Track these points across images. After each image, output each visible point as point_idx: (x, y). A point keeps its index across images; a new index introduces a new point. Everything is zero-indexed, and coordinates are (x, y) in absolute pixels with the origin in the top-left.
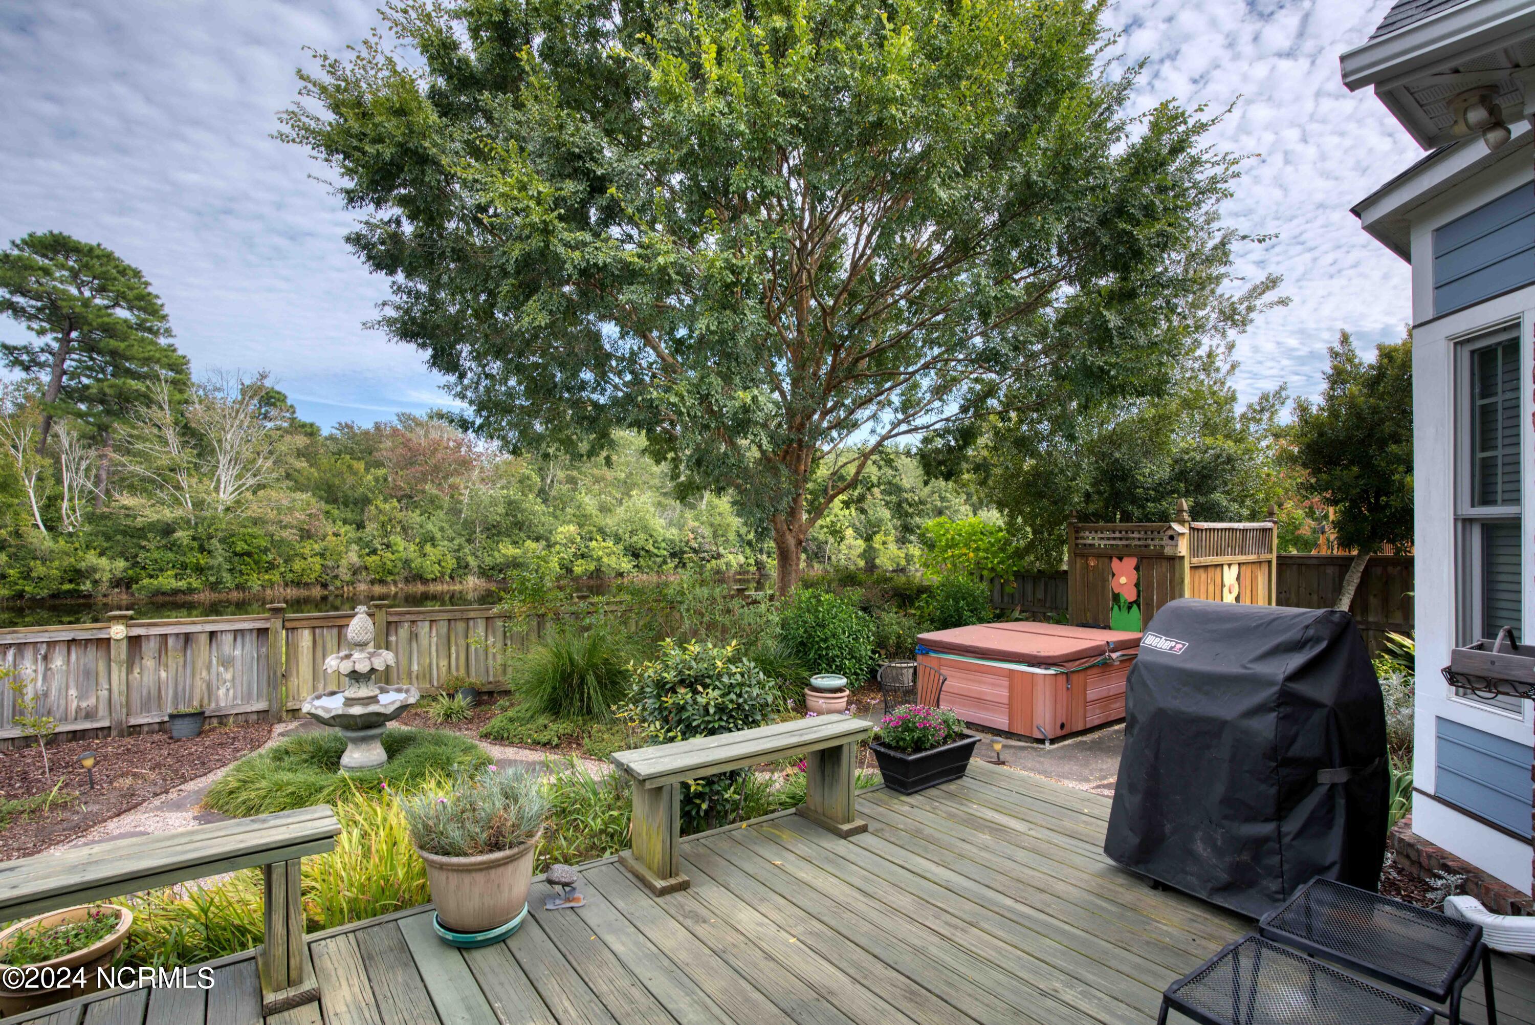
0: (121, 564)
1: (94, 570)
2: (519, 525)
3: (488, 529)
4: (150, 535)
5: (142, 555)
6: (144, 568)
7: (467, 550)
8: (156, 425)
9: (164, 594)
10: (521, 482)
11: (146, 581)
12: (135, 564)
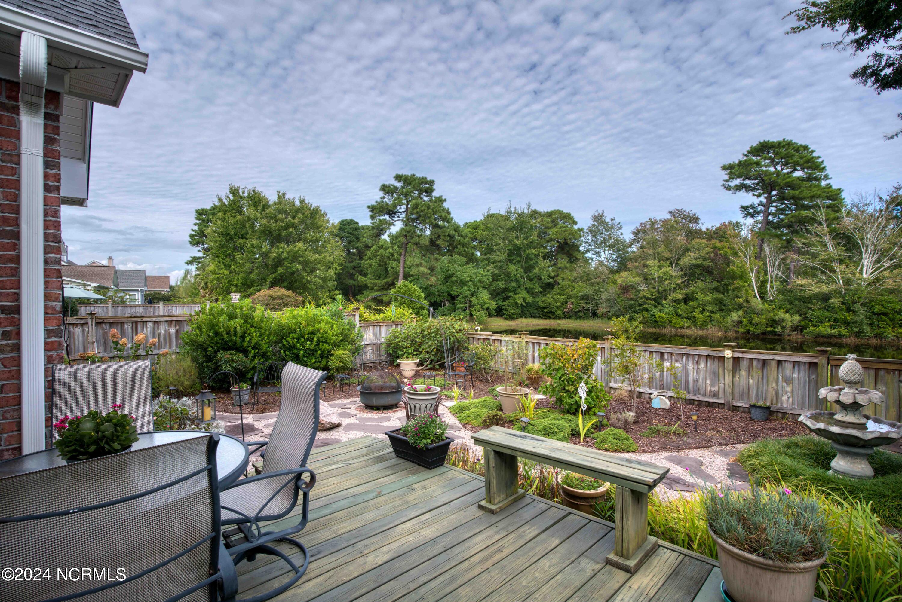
0: (797, 318)
1: (782, 320)
4: (814, 301)
5: (810, 313)
6: (811, 321)
8: (818, 235)
9: (822, 337)
11: (811, 328)
12: (805, 318)
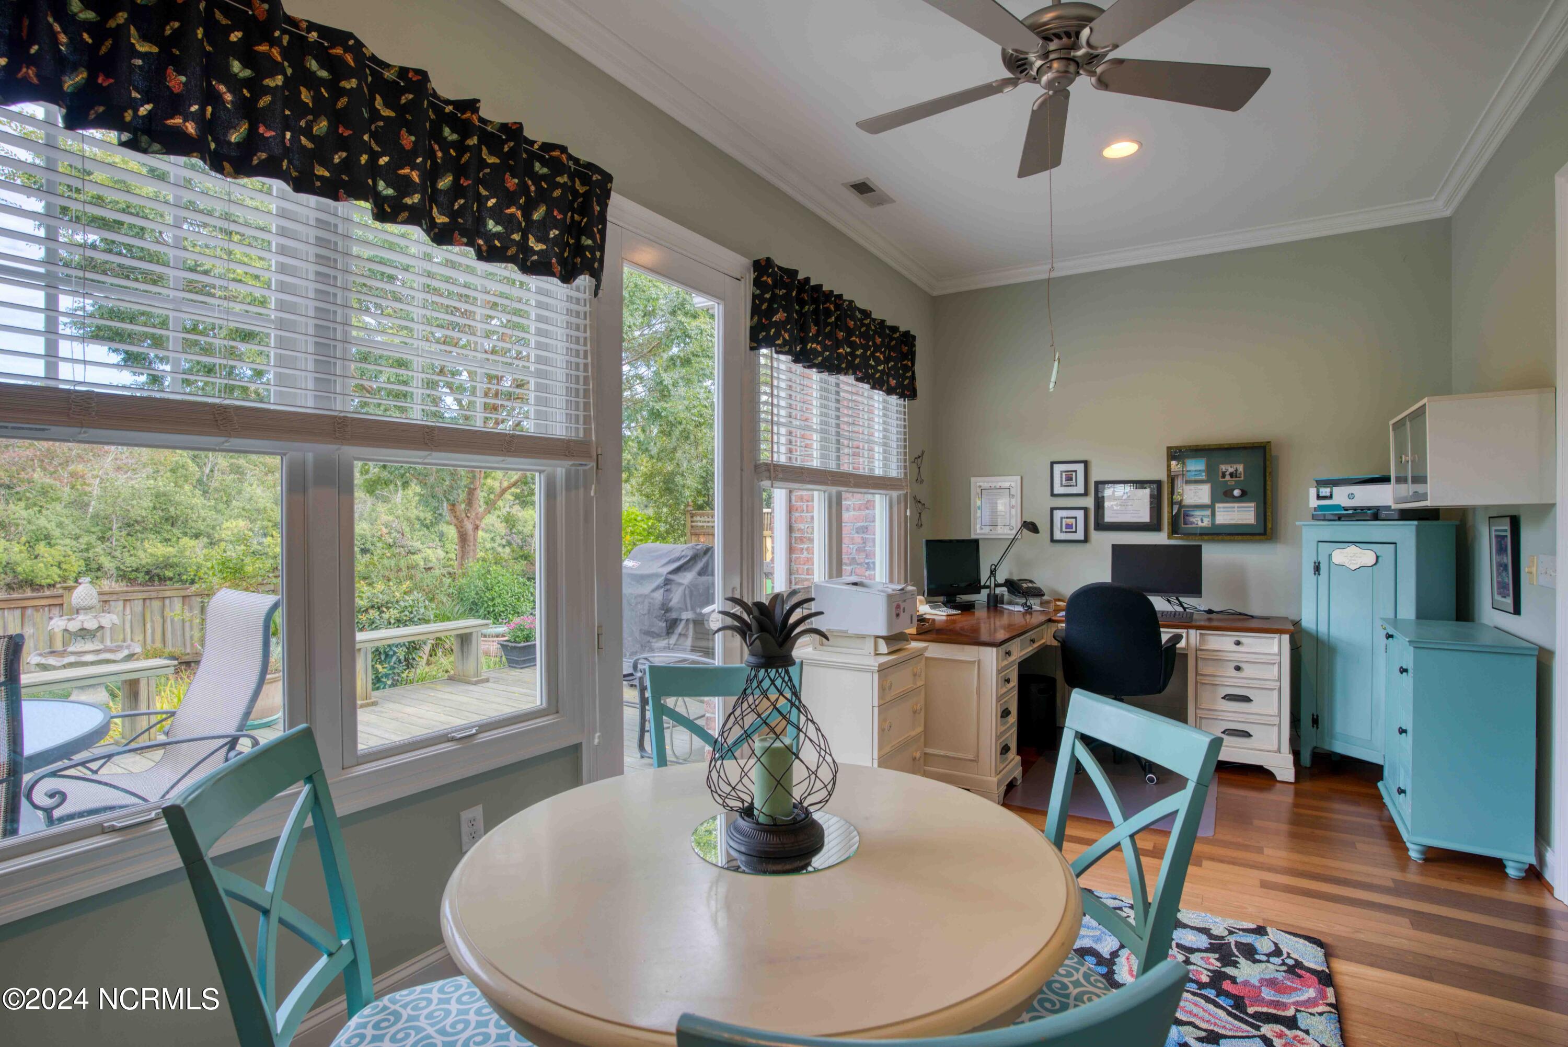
2: (172, 521)
3: (129, 525)
7: (99, 550)
10: (173, 471)
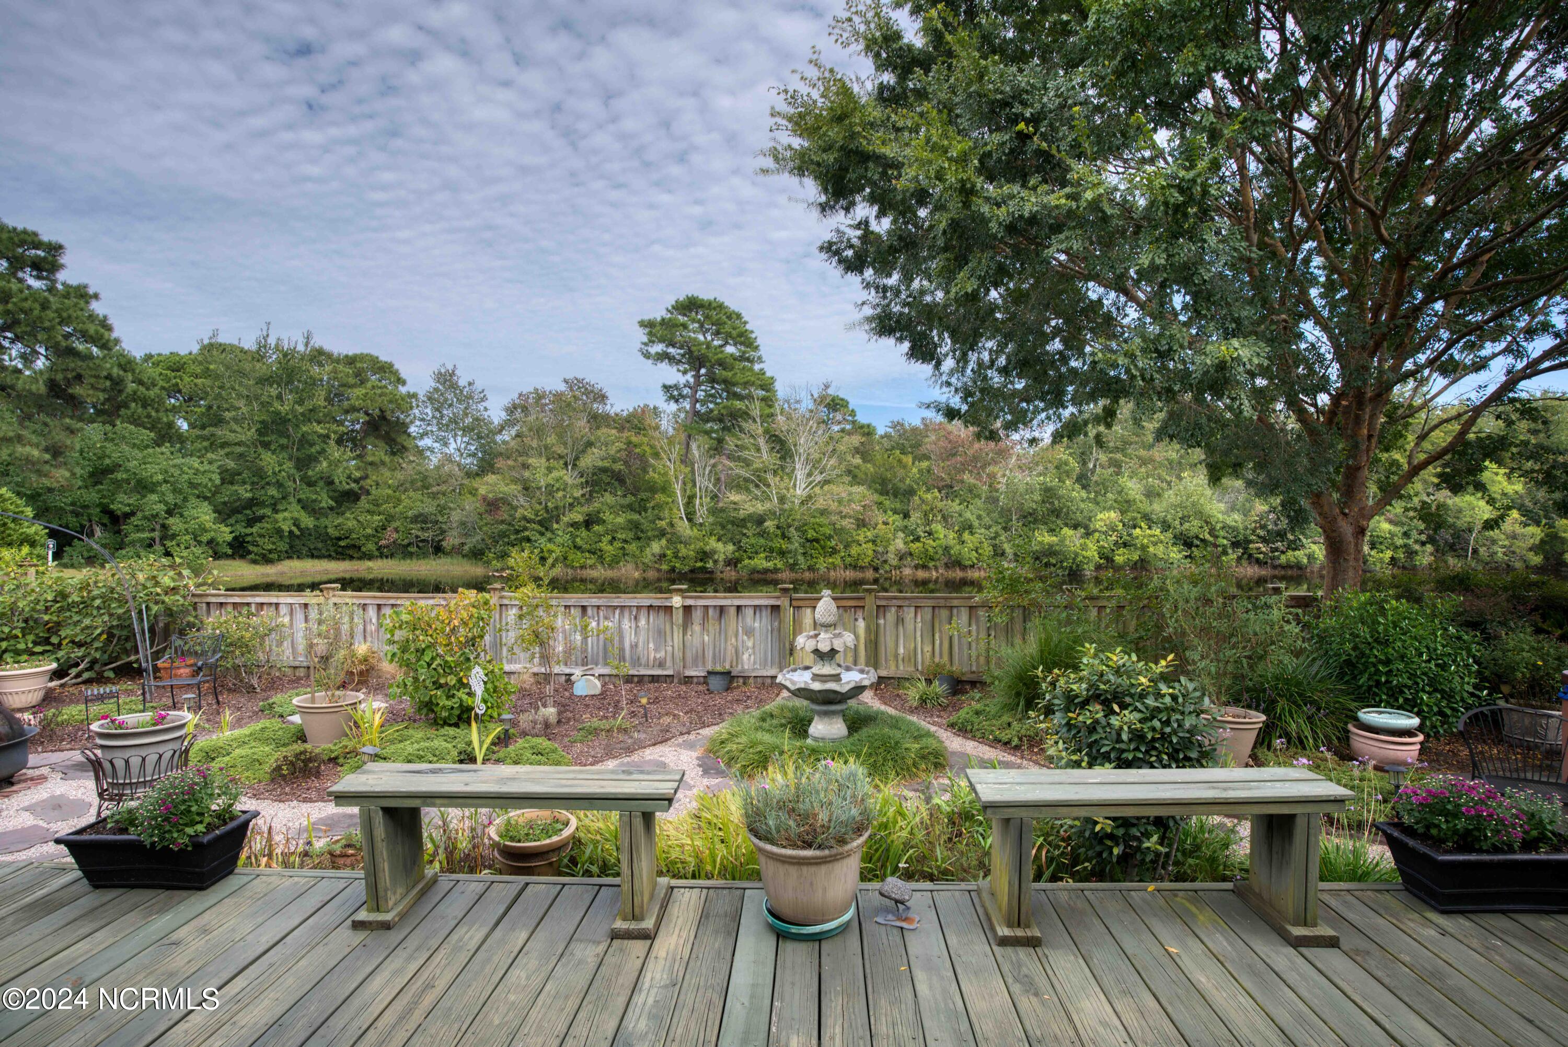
0: (731, 547)
1: (714, 552)
2: (1057, 513)
3: (1025, 517)
4: (749, 525)
5: (744, 540)
6: (745, 551)
7: (1003, 538)
8: (752, 436)
9: (758, 572)
10: (1057, 468)
11: (747, 561)
12: (740, 548)
